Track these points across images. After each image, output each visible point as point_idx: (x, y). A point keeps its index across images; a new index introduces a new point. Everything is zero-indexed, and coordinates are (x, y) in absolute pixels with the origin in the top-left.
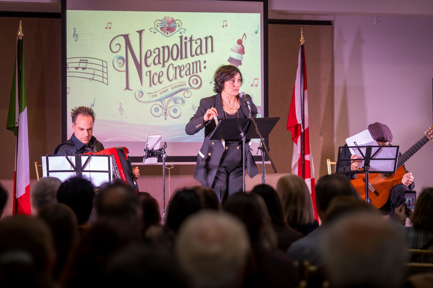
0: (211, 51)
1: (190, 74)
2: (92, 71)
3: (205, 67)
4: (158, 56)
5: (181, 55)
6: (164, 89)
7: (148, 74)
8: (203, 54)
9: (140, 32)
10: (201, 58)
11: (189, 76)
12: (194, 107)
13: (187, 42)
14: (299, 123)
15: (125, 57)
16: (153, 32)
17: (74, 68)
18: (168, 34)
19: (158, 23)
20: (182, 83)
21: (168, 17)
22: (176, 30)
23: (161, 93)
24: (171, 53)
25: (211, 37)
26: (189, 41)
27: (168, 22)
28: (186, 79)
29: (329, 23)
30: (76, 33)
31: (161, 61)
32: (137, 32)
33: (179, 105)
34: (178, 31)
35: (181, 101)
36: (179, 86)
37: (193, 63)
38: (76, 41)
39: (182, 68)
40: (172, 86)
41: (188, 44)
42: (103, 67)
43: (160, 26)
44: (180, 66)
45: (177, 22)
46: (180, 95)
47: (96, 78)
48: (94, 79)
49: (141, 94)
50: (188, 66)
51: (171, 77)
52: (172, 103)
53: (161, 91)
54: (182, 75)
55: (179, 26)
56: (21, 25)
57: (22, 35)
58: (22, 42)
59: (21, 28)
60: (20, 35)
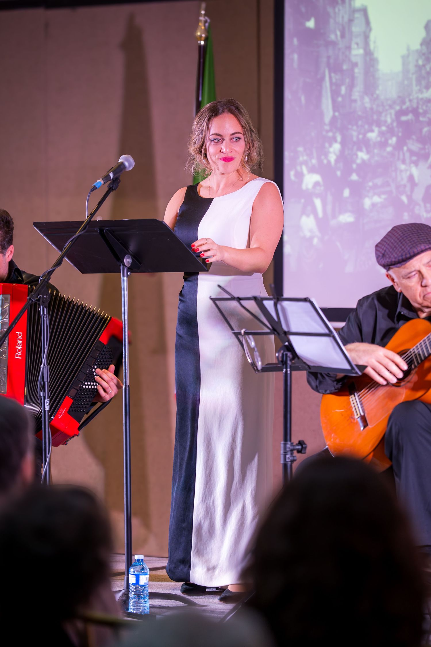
56: (205, 15)
57: (203, 36)
58: (202, 51)
59: (201, 21)
60: (201, 36)
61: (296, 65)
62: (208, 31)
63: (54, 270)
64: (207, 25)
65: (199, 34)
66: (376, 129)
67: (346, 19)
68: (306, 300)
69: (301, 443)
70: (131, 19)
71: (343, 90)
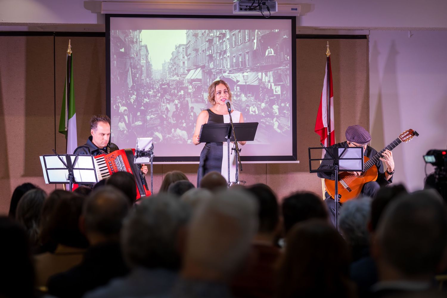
14: (324, 127)
29: (364, 37)
57: (71, 52)
58: (70, 58)
59: (69, 46)
61: (115, 65)
64: (71, 48)
65: (68, 51)
66: (152, 91)
67: (138, 49)
71: (138, 75)
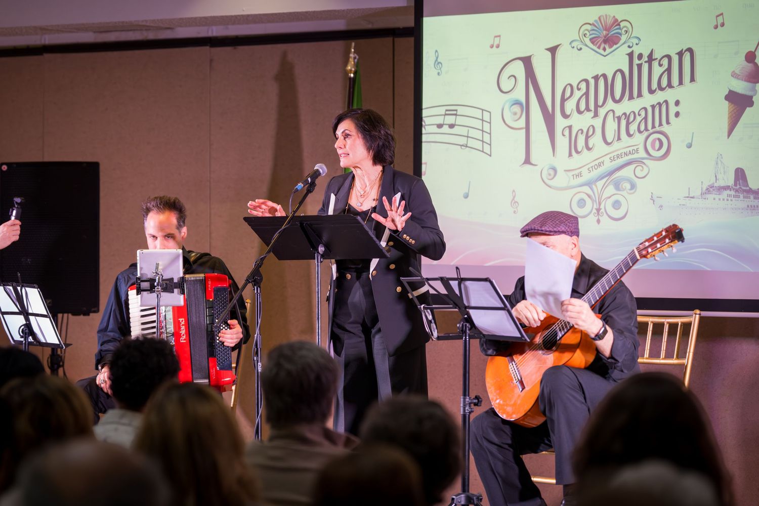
0: (689, 80)
1: (646, 129)
2: (464, 131)
3: (677, 114)
4: (584, 96)
5: (630, 91)
6: (597, 162)
7: (567, 132)
8: (674, 87)
9: (553, 50)
10: (669, 95)
11: (646, 134)
12: (654, 197)
13: (642, 63)
15: (523, 101)
16: (575, 48)
17: (436, 126)
18: (604, 49)
19: (587, 30)
20: (631, 149)
21: (606, 15)
22: (622, 42)
23: (591, 169)
24: (610, 89)
25: (690, 50)
26: (646, 62)
27: (606, 26)
28: (639, 139)
30: (439, 60)
31: (592, 106)
32: (548, 49)
33: (624, 193)
34: (624, 43)
35: (628, 186)
36: (626, 154)
37: (653, 107)
38: (438, 74)
39: (632, 118)
40: (612, 155)
41: (645, 67)
42: (484, 122)
43: (590, 35)
44: (628, 114)
45: (622, 24)
46: (627, 172)
47: (471, 143)
48: (468, 145)
49: (552, 172)
50: (643, 113)
51: (609, 139)
52: (611, 190)
53: (590, 166)
54: (631, 132)
55: (626, 32)
56: (354, 52)
57: (353, 69)
58: (352, 82)
59: (351, 57)
60: (351, 70)
62: (357, 65)
63: (266, 256)
64: (356, 60)
65: (349, 68)
68: (486, 280)
69: (477, 398)
70: (284, 55)
